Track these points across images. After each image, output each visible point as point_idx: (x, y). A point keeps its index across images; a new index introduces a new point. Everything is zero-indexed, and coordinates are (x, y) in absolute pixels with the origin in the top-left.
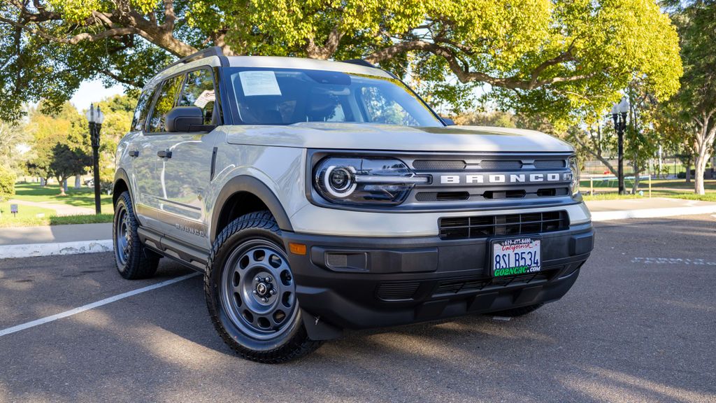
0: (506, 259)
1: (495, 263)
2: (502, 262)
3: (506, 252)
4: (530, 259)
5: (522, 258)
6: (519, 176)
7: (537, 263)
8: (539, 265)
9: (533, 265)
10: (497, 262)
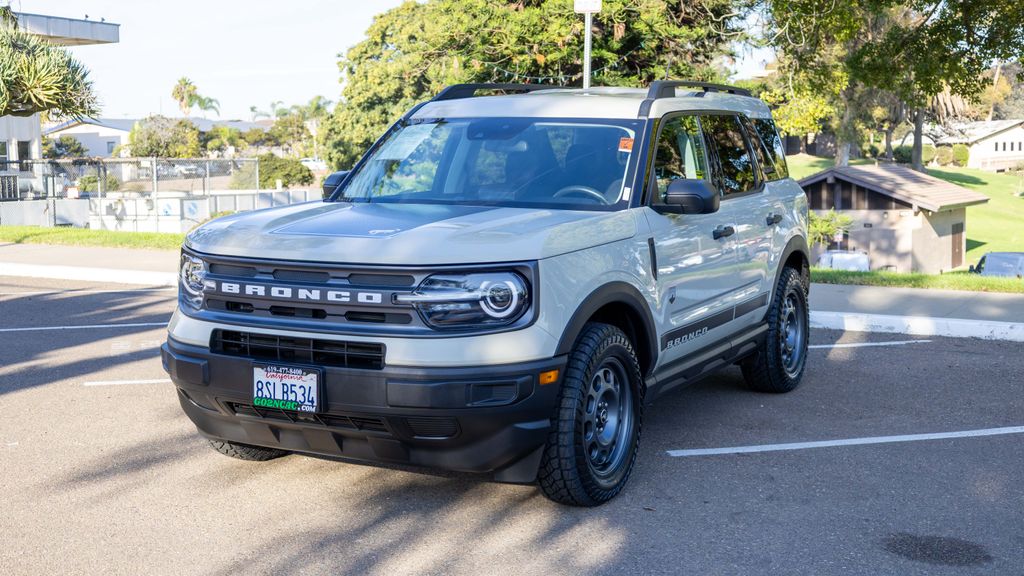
0: (271, 388)
1: (256, 389)
2: (265, 390)
3: (271, 380)
4: (303, 395)
5: (292, 392)
6: (311, 292)
7: (312, 402)
8: (315, 404)
9: (306, 403)
10: (259, 389)
